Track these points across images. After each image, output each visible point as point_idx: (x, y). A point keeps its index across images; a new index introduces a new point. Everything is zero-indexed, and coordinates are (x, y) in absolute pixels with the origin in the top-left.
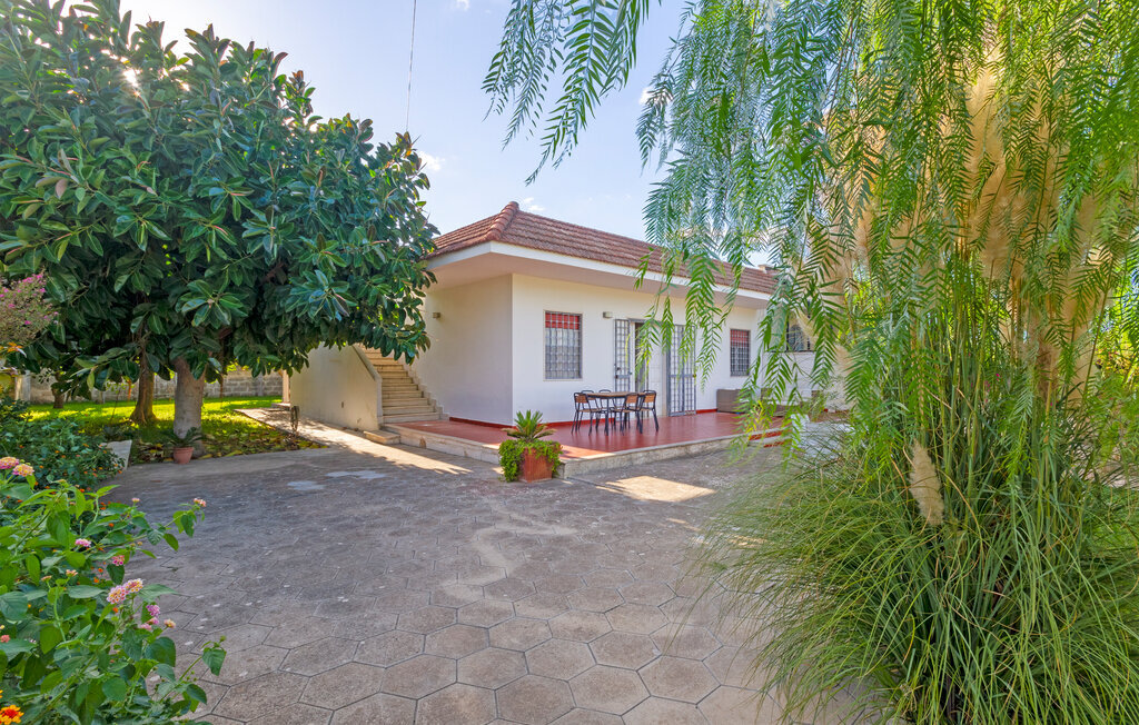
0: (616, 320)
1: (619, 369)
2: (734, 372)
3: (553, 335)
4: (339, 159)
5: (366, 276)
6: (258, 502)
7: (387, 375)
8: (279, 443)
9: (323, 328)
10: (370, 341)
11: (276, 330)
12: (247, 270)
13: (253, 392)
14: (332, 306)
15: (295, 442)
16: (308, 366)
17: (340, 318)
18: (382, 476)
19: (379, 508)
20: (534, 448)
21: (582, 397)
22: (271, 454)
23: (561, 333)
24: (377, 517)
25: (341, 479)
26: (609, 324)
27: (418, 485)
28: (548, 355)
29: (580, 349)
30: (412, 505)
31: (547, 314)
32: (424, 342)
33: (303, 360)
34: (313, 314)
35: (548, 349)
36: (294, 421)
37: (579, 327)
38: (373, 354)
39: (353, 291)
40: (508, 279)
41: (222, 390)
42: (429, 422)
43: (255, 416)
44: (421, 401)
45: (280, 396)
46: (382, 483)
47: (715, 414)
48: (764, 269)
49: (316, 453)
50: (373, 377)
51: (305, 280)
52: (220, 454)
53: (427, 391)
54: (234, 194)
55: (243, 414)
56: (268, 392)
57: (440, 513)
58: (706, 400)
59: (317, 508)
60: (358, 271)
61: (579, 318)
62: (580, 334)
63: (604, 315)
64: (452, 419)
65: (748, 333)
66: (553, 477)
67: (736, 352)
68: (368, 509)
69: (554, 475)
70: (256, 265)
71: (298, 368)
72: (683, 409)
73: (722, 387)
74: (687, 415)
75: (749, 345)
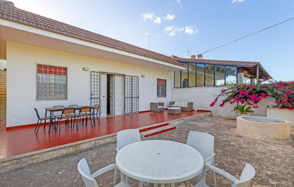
0: (91, 72)
1: (92, 94)
2: (158, 96)
26: (88, 73)
29: (66, 84)
37: (66, 74)
47: (149, 113)
48: (173, 57)
58: (144, 107)
61: (66, 69)
63: (83, 69)
65: (165, 80)
67: (160, 88)
72: (132, 111)
73: (152, 102)
74: (134, 114)
75: (166, 85)
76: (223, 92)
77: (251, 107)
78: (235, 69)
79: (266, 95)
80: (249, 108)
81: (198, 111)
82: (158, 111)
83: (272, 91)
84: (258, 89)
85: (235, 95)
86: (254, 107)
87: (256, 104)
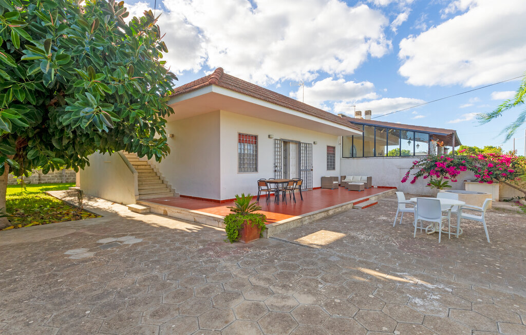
0: (275, 139)
1: (276, 166)
2: (328, 169)
3: (242, 147)
4: (106, 22)
5: (126, 104)
6: (33, 276)
7: (140, 171)
8: (68, 214)
9: (96, 138)
10: (130, 149)
11: (61, 139)
12: (30, 91)
13: (60, 181)
14: (100, 121)
15: (79, 213)
16: (89, 165)
17: (107, 130)
18: (140, 240)
19: (139, 277)
20: (250, 220)
21: (262, 183)
22: (60, 223)
23: (247, 146)
24: (138, 290)
25: (110, 245)
26: (271, 141)
27: (167, 249)
28: (240, 159)
29: (256, 155)
30: (166, 272)
31: (240, 135)
32: (166, 149)
33: (85, 161)
34: (85, 125)
35: (240, 154)
36: (80, 198)
37: (256, 143)
38: (132, 157)
39: (118, 113)
40: (217, 114)
41: (39, 180)
42: (167, 198)
43: (57, 195)
44: (163, 186)
45: (75, 183)
46: (139, 248)
47: (320, 190)
48: (341, 116)
49: (93, 222)
50: (133, 172)
51: (78, 100)
52: (20, 226)
53: (166, 180)
54: (12, 26)
55: (49, 195)
56: (69, 181)
57: (192, 280)
58: (316, 183)
59: (85, 281)
60: (121, 97)
61: (256, 137)
62: (257, 147)
63: (269, 136)
64: (181, 196)
65: (334, 148)
66: (260, 237)
67: (329, 157)
68: (129, 280)
69: (261, 236)
70: (37, 88)
71: (82, 167)
72: (306, 187)
73: (323, 176)
74: (309, 191)
75: (334, 154)
76: (415, 164)
77: (448, 182)
78: (427, 136)
79: (464, 168)
80: (446, 182)
81: (379, 187)
82: (333, 187)
83: (471, 163)
84: (456, 161)
85: (429, 168)
86: (452, 181)
87: (454, 177)
